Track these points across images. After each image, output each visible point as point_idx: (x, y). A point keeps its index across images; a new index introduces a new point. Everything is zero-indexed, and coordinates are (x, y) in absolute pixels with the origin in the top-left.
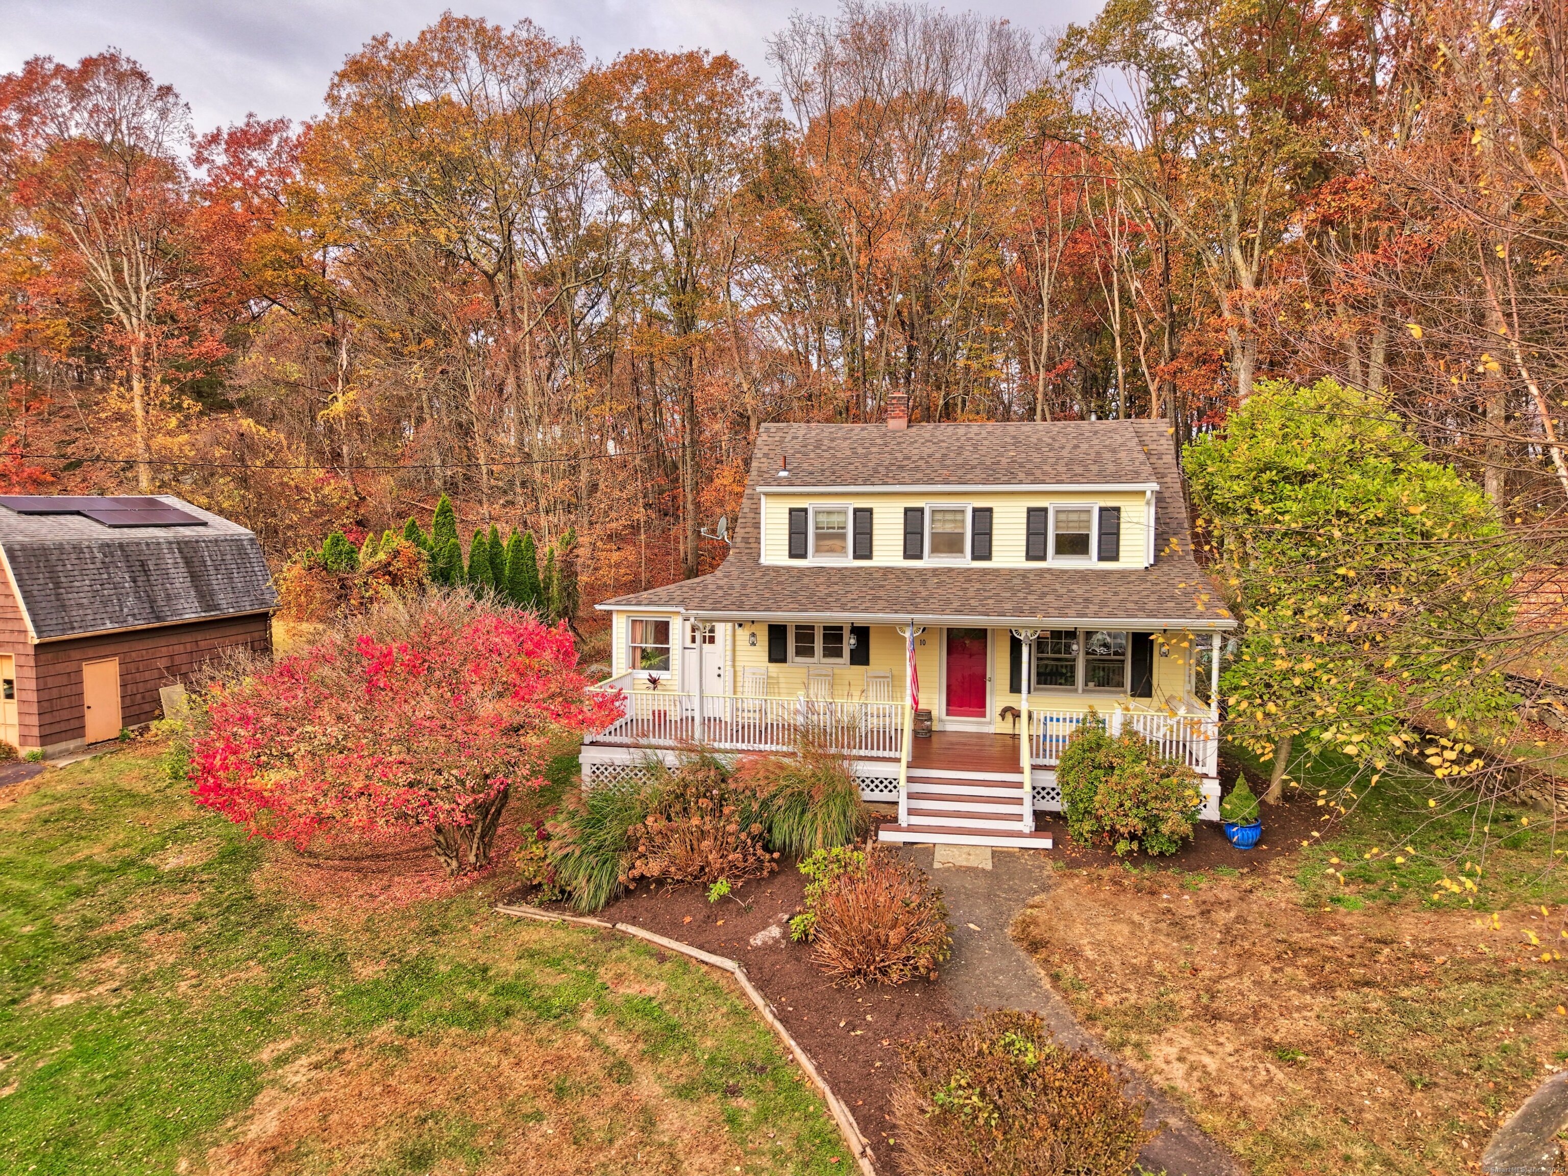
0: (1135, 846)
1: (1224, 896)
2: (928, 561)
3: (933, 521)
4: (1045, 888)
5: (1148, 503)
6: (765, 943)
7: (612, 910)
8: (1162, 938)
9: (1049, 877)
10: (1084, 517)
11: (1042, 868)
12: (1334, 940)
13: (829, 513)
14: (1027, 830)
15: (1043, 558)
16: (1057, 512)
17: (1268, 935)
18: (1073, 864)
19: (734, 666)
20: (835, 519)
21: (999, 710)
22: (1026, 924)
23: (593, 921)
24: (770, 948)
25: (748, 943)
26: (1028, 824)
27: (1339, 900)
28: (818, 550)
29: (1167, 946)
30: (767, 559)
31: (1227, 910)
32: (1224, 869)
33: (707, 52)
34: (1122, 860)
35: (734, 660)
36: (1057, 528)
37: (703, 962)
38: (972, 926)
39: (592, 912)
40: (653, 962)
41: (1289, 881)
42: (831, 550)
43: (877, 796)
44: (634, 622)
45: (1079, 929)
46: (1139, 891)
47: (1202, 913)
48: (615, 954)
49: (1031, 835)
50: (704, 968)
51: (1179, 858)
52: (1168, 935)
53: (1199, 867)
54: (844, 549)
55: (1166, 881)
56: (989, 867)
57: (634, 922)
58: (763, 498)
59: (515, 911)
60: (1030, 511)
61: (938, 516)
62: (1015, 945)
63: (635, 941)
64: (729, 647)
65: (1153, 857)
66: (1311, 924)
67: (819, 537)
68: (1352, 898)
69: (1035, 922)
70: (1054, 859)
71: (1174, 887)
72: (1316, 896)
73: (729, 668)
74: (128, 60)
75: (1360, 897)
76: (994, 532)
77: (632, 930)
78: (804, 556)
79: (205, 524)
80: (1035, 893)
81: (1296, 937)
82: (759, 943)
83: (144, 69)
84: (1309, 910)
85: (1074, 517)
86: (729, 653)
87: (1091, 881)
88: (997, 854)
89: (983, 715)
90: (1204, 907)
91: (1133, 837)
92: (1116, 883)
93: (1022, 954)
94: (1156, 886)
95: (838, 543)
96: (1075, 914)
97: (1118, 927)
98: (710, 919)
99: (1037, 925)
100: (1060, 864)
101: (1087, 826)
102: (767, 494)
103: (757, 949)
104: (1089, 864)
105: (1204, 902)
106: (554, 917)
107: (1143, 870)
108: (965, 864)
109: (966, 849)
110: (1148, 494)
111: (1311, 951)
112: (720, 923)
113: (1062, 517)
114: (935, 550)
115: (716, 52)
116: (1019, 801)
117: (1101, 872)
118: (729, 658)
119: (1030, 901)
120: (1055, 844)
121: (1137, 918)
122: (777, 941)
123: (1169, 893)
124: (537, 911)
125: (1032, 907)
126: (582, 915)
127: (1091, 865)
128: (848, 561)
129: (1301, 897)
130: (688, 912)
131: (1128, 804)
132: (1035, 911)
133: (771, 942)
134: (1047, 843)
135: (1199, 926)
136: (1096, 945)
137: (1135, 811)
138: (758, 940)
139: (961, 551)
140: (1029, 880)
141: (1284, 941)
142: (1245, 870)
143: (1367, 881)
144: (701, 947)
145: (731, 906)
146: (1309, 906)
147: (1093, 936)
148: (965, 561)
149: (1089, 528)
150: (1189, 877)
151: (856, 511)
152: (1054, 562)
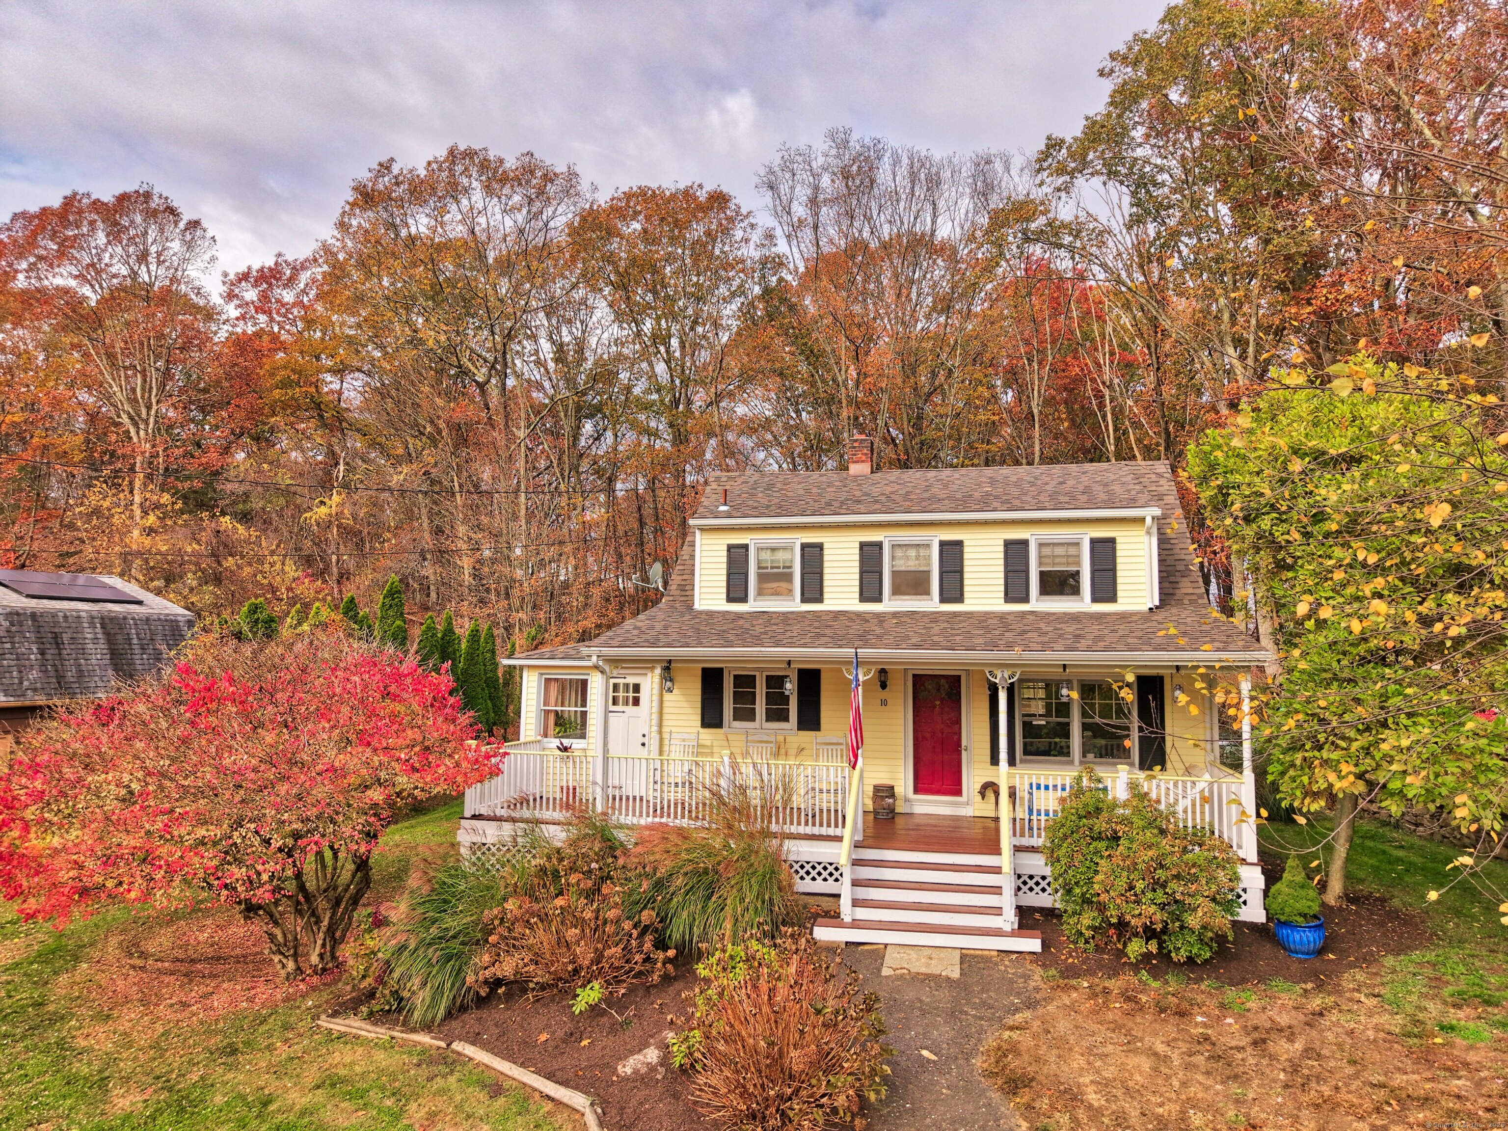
0: (1153, 947)
1: (1284, 1020)
2: (889, 604)
3: (893, 558)
4: (1030, 1004)
5: (1149, 533)
6: (636, 1072)
7: (454, 1024)
8: (1200, 1077)
9: (1037, 989)
10: (1072, 551)
11: (1027, 978)
12: (1458, 1084)
13: (773, 549)
14: (1008, 928)
15: (1026, 599)
16: (1041, 545)
17: (1356, 1076)
18: (1070, 972)
19: (660, 732)
20: (781, 556)
21: (978, 787)
22: (1002, 1052)
23: (424, 1039)
24: (643, 1079)
25: (614, 1072)
26: (1009, 920)
27: (1452, 1028)
28: (760, 593)
29: (1207, 1089)
30: (700, 605)
31: (1291, 1040)
32: (1278, 984)
33: (700, 186)
34: (1136, 967)
35: (660, 725)
36: (1040, 564)
37: (548, 1097)
38: (925, 1053)
39: (427, 1027)
40: (483, 1096)
41: (1374, 1001)
42: (777, 593)
43: (819, 886)
44: (548, 681)
45: (1078, 1061)
46: (1162, 1010)
47: (1255, 1043)
48: (439, 1082)
49: (1012, 934)
50: (548, 1106)
51: (1216, 968)
52: (1208, 1073)
53: (1244, 981)
54: (790, 591)
55: (1199, 998)
56: (955, 974)
57: (475, 1040)
58: (698, 533)
59: (338, 1025)
60: (1008, 544)
61: (899, 553)
62: (985, 1083)
63: (470, 1065)
64: (655, 710)
65: (1180, 965)
66: (1417, 1062)
67: (763, 578)
68: (1471, 1025)
69: (1014, 1049)
70: (1044, 966)
71: (1212, 1004)
72: (1417, 1022)
73: (655, 736)
74: (160, 197)
75: (1481, 1024)
76: (966, 569)
77: (469, 1050)
78: (744, 599)
79: (139, 603)
80: (1017, 1010)
81: (1399, 1080)
82: (629, 1071)
83: (175, 204)
84: (1412, 1041)
85: (1060, 551)
86: (655, 716)
87: (1094, 996)
88: (967, 958)
89: (958, 792)
90: (1256, 1035)
91: (1149, 933)
92: (1129, 999)
93: (995, 1096)
94: (1185, 1005)
95: (784, 585)
96: (1072, 1040)
97: (1133, 1061)
98: (573, 1037)
99: (1017, 1053)
100: (1053, 972)
101: (1088, 918)
102: (703, 529)
103: (626, 1079)
104: (1091, 972)
105: (1256, 1028)
106: (381, 1033)
107: (1166, 982)
108: (923, 970)
109: (928, 952)
110: (1149, 520)
111: (1426, 1101)
112: (585, 1043)
113: (1047, 551)
114: (897, 591)
115: (709, 187)
116: (996, 890)
117: (1111, 984)
118: (655, 722)
119: (1010, 1021)
120: (1044, 945)
121: (1160, 1048)
122: (652, 1069)
123: (1203, 1014)
124: (363, 1025)
125: (1012, 1028)
126: (413, 1030)
127: (1094, 974)
128: (795, 605)
129: (1396, 1023)
130: (547, 1026)
131: (1140, 885)
132: (1015, 1035)
133: (644, 1070)
134: (1034, 945)
135: (1252, 1061)
136: (1104, 1085)
137: (1150, 895)
138: (626, 1068)
139: (927, 592)
140: (1010, 992)
141: (1382, 1086)
142: (1309, 986)
143: (1488, 1002)
144: (550, 1076)
145: (604, 1020)
146: (1409, 1035)
147: (1098, 1072)
148: (932, 604)
149: (1078, 563)
150: (1231, 994)
151: (804, 546)
152: (1038, 604)
